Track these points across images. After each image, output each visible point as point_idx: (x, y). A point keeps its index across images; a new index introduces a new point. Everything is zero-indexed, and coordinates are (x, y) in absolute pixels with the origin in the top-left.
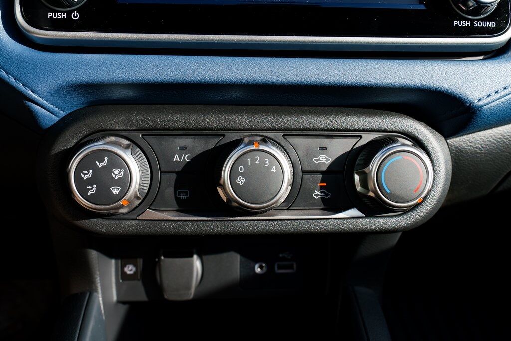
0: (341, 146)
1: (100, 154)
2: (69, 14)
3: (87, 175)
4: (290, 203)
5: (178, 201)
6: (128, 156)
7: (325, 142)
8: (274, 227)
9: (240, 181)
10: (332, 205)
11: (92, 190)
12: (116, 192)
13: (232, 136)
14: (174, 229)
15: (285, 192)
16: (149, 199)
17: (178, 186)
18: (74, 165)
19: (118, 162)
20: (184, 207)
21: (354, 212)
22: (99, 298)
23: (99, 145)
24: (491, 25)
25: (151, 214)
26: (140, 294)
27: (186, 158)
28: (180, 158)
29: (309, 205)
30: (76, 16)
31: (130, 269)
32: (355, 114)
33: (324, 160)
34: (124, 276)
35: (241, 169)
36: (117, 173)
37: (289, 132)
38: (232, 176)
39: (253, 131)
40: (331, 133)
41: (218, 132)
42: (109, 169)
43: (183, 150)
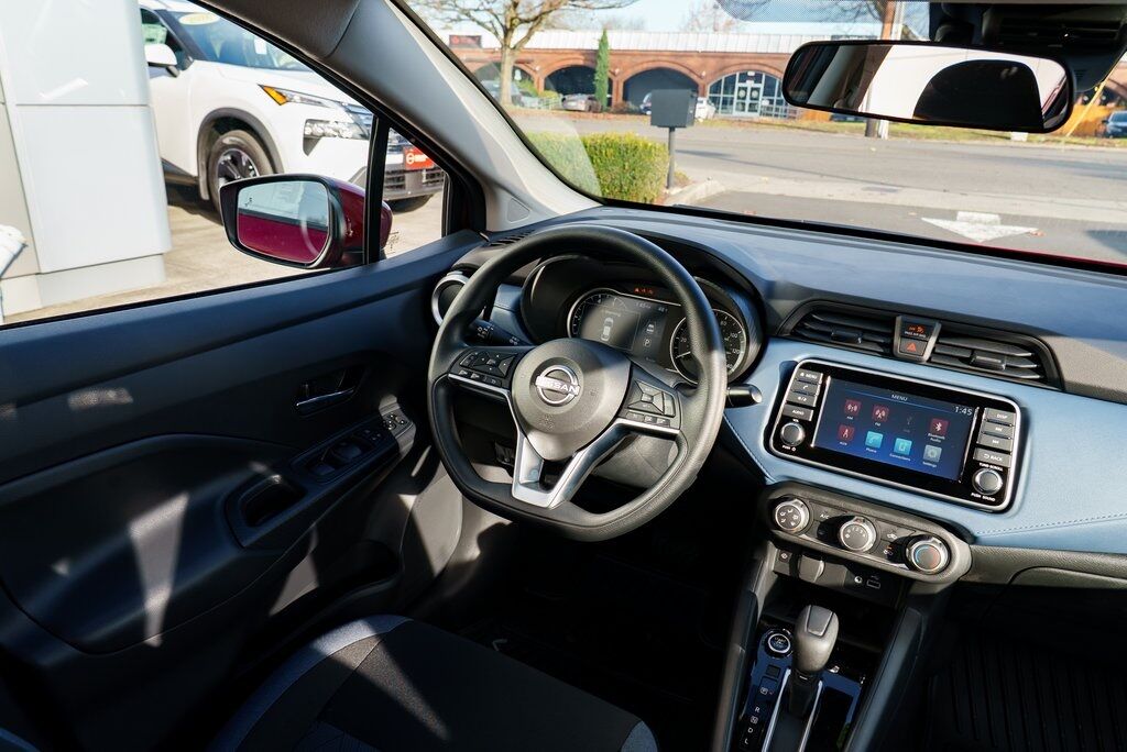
0: (905, 533)
1: (790, 507)
2: (792, 448)
3: (783, 514)
4: (871, 551)
5: (818, 535)
6: (800, 510)
7: (895, 528)
8: (860, 560)
9: (847, 536)
10: (892, 558)
11: (783, 521)
12: (793, 524)
13: (852, 514)
14: (814, 546)
15: (868, 545)
16: (806, 530)
17: (820, 528)
18: (778, 508)
19: (796, 512)
20: (820, 538)
21: (904, 565)
22: (767, 564)
23: (791, 503)
24: (993, 499)
25: (804, 536)
26: (786, 571)
27: (827, 517)
28: (824, 517)
29: (880, 555)
30: (794, 449)
31: (784, 556)
32: (915, 520)
33: (893, 537)
34: (780, 559)
35: (849, 531)
36: (795, 517)
37: (878, 519)
38: (845, 533)
39: (861, 514)
40: (900, 526)
41: (844, 510)
42: (792, 514)
43: (826, 513)
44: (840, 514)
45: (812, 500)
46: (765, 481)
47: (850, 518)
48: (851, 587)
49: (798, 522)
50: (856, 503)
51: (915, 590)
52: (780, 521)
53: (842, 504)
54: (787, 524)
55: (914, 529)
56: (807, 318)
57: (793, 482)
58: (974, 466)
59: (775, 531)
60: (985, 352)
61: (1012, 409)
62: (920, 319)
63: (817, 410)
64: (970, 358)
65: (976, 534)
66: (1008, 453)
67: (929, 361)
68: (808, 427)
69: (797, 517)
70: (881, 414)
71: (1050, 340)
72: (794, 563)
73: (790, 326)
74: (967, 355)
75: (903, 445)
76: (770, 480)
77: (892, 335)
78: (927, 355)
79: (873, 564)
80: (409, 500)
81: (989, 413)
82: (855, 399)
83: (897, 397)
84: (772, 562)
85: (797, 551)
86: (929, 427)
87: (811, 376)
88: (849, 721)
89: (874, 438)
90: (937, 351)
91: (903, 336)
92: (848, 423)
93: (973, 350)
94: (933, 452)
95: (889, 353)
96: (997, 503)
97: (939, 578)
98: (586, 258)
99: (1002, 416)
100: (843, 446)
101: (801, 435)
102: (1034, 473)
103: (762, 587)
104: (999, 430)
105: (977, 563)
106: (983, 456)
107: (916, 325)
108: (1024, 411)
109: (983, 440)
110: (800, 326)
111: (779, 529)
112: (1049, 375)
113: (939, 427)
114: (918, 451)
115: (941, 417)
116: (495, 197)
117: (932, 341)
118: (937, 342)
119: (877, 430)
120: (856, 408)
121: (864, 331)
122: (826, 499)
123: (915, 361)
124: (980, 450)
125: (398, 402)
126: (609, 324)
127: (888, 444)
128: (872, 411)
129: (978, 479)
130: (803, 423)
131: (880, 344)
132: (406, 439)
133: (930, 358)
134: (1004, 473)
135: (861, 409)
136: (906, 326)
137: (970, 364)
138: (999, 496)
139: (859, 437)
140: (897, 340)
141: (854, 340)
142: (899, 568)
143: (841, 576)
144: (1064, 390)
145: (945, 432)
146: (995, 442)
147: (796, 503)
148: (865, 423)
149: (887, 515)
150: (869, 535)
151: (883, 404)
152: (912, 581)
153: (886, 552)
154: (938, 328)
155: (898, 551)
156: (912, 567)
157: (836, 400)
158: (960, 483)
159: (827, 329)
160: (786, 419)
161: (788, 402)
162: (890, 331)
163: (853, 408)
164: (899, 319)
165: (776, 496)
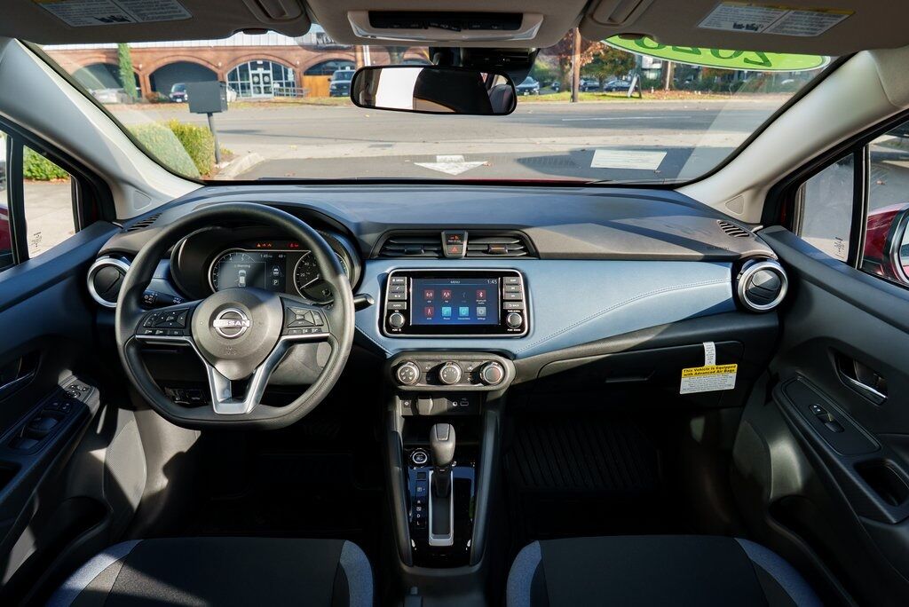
0: (477, 364)
1: (406, 368)
2: (398, 329)
3: (403, 374)
4: (460, 382)
5: (427, 381)
6: (414, 368)
7: (470, 363)
8: (455, 389)
9: (445, 376)
10: (473, 382)
11: (404, 378)
12: (410, 379)
13: (444, 362)
14: (426, 389)
15: (458, 378)
16: (419, 380)
17: (427, 376)
18: (399, 370)
19: (411, 370)
20: (429, 383)
21: (481, 384)
22: (397, 411)
23: (406, 366)
24: (519, 330)
25: (418, 384)
26: (410, 413)
27: (430, 368)
28: (428, 368)
29: (467, 382)
30: (400, 330)
31: (407, 403)
32: (481, 355)
33: (471, 369)
34: (405, 406)
35: (445, 373)
36: (411, 374)
37: (459, 360)
38: (443, 374)
39: (449, 360)
40: (473, 361)
41: (439, 361)
42: (409, 372)
43: (428, 367)
44: (437, 364)
45: (418, 360)
46: (386, 355)
47: (444, 364)
48: (452, 410)
49: (413, 376)
50: (445, 354)
51: (490, 397)
52: (402, 379)
53: (437, 357)
54: (407, 380)
55: (481, 360)
56: (387, 243)
57: (404, 352)
58: (505, 313)
59: (400, 387)
60: (495, 244)
61: (516, 275)
62: (456, 231)
63: (408, 301)
64: (488, 250)
65: (515, 352)
66: (521, 301)
67: (466, 256)
68: (405, 313)
69: (412, 374)
70: (446, 294)
71: (526, 231)
72: (414, 407)
73: (377, 250)
74: (487, 248)
75: (464, 311)
76: (390, 354)
77: (441, 245)
78: (464, 253)
79: (463, 389)
80: (100, 454)
81: (507, 280)
82: (429, 288)
83: (454, 282)
84: (400, 409)
85: (414, 396)
86: (476, 297)
87: (400, 280)
88: (472, 495)
89: (446, 311)
90: (469, 249)
91: (448, 244)
92: (429, 305)
93: (488, 245)
94: (481, 311)
95: (442, 256)
96: (522, 332)
97: (501, 385)
98: (219, 228)
99: (513, 280)
100: (429, 321)
101: (402, 320)
102: (536, 310)
103: (399, 426)
104: (513, 287)
105: (519, 371)
106: (509, 306)
107: (454, 235)
108: (523, 274)
109: (507, 296)
110: (383, 249)
111: (402, 384)
112: (531, 252)
113: (481, 295)
114: (473, 312)
115: (482, 288)
116: (122, 192)
117: (465, 243)
118: (468, 244)
119: (446, 305)
120: (431, 295)
121: (424, 245)
122: (426, 357)
123: (458, 258)
124: (506, 303)
125: (74, 374)
126: (243, 275)
127: (455, 312)
128: (441, 294)
129: (509, 320)
130: (402, 311)
131: (435, 251)
132: (93, 401)
133: (466, 254)
134: (521, 313)
135: (435, 294)
136: (448, 237)
137: (489, 253)
138: (522, 327)
139: (438, 313)
140: (445, 247)
141: (419, 252)
142: (479, 387)
143: (444, 405)
144: (540, 259)
145: (486, 296)
146: (513, 296)
147: (409, 365)
148: (439, 302)
149: (465, 357)
150: (457, 371)
151: (447, 288)
152: (487, 392)
153: (469, 379)
154: (466, 234)
155: (476, 376)
156: (486, 384)
157: (419, 292)
158: (500, 327)
159: (402, 248)
160: (390, 312)
161: (389, 301)
162: (439, 242)
163: (429, 295)
164: (443, 233)
165: (395, 363)
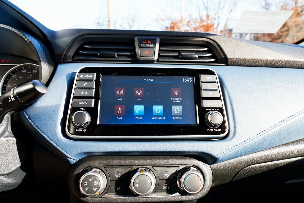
0: (173, 170)
1: (90, 176)
2: (83, 130)
3: (86, 184)
4: (155, 191)
5: (116, 190)
6: (99, 176)
7: (166, 169)
8: (149, 200)
9: (137, 185)
10: (170, 191)
11: (87, 189)
12: (95, 189)
13: (136, 167)
14: (114, 201)
15: (152, 188)
16: (106, 191)
17: (116, 185)
18: (81, 180)
19: (96, 179)
20: (118, 193)
21: (178, 194)
23: (90, 173)
24: (220, 130)
25: (106, 195)
27: (119, 175)
28: (117, 176)
29: (161, 191)
30: (85, 130)
32: (177, 159)
33: (167, 176)
35: (137, 181)
36: (96, 183)
37: (154, 166)
38: (134, 184)
39: (142, 166)
40: (168, 166)
41: (130, 166)
42: (93, 182)
43: (118, 173)
44: (128, 170)
45: (106, 166)
46: (68, 161)
47: (136, 171)
49: (98, 187)
50: (137, 159)
52: (84, 190)
53: (128, 162)
54: (91, 191)
55: (178, 165)
56: (81, 48)
57: (90, 156)
58: (204, 112)
61: (212, 73)
62: (148, 37)
63: (96, 98)
64: (179, 56)
65: (217, 156)
66: (219, 99)
67: (158, 61)
68: (92, 112)
69: (97, 184)
70: (139, 92)
73: (71, 53)
74: (177, 54)
75: (158, 109)
76: (73, 160)
77: (134, 50)
78: (156, 57)
81: (203, 77)
82: (120, 87)
83: (147, 80)
87: (88, 76)
89: (139, 109)
90: (160, 54)
91: (141, 48)
92: (120, 104)
93: (179, 51)
95: (136, 60)
96: (222, 132)
97: (200, 194)
99: (209, 78)
100: (119, 120)
101: (88, 118)
104: (210, 86)
105: (216, 175)
106: (206, 104)
107: (146, 40)
110: (77, 54)
111: (86, 196)
112: (219, 58)
113: (176, 93)
114: (168, 111)
115: (176, 86)
117: (157, 46)
118: (160, 49)
119: (139, 103)
120: (122, 92)
121: (118, 50)
122: (116, 162)
123: (151, 62)
124: (204, 101)
127: (149, 111)
128: (133, 92)
129: (209, 119)
130: (88, 109)
131: (128, 57)
133: (158, 59)
134: (221, 112)
135: (126, 92)
136: (141, 42)
137: (181, 58)
138: (223, 126)
139: (129, 112)
140: (138, 50)
141: (113, 57)
142: (176, 196)
144: (227, 65)
146: (211, 94)
147: (95, 172)
148: (133, 101)
149: (159, 161)
150: (151, 179)
151: (139, 86)
153: (164, 188)
154: (158, 40)
155: (172, 184)
156: (183, 193)
159: (95, 53)
160: (74, 109)
161: (74, 98)
162: (132, 48)
163: (120, 92)
164: (136, 39)
165: (79, 170)
